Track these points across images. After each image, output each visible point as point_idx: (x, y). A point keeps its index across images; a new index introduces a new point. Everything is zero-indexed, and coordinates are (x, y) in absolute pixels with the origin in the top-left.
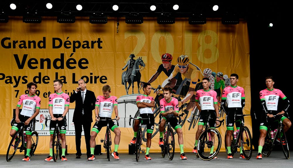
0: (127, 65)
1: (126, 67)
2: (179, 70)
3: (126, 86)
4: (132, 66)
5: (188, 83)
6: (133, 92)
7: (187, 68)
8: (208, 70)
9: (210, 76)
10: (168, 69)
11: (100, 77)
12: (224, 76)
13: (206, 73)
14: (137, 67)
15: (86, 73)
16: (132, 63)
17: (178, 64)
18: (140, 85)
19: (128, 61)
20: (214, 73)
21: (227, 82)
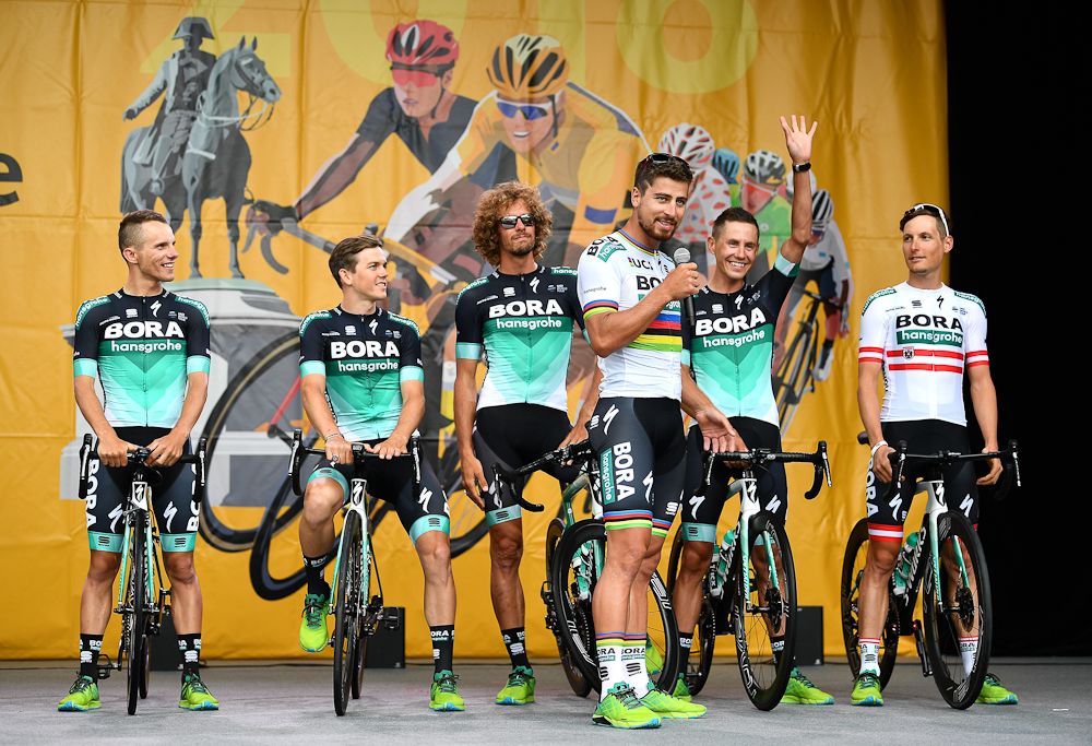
0: (158, 83)
1: (154, 98)
2: (499, 127)
4: (193, 96)
5: (562, 217)
6: (196, 265)
7: (556, 116)
8: (690, 133)
9: (702, 176)
10: (432, 123)
13: (679, 153)
14: (224, 104)
17: (494, 93)
18: (242, 225)
19: (167, 64)
20: (726, 153)
21: (814, 216)
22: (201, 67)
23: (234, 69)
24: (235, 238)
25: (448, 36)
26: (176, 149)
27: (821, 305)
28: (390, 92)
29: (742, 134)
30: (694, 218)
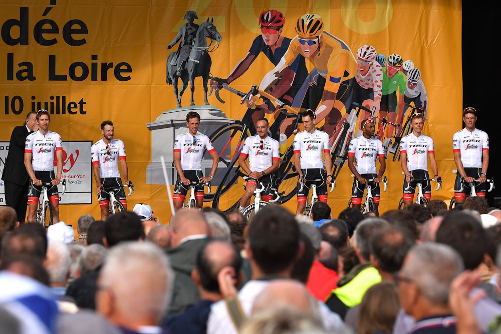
0: (178, 36)
1: (177, 41)
2: (299, 48)
3: (176, 87)
4: (191, 40)
5: (321, 81)
6: (193, 101)
7: (319, 44)
8: (368, 49)
9: (372, 64)
10: (275, 47)
11: (114, 66)
12: (404, 64)
13: (364, 56)
14: (202, 43)
15: (83, 55)
16: (189, 32)
17: (298, 36)
18: (208, 85)
19: (182, 28)
20: (381, 56)
21: (413, 78)
22: (194, 29)
23: (205, 29)
24: (206, 90)
25: (281, 15)
26: (185, 60)
27: (416, 110)
28: (261, 36)
29: (387, 48)
30: (369, 80)
